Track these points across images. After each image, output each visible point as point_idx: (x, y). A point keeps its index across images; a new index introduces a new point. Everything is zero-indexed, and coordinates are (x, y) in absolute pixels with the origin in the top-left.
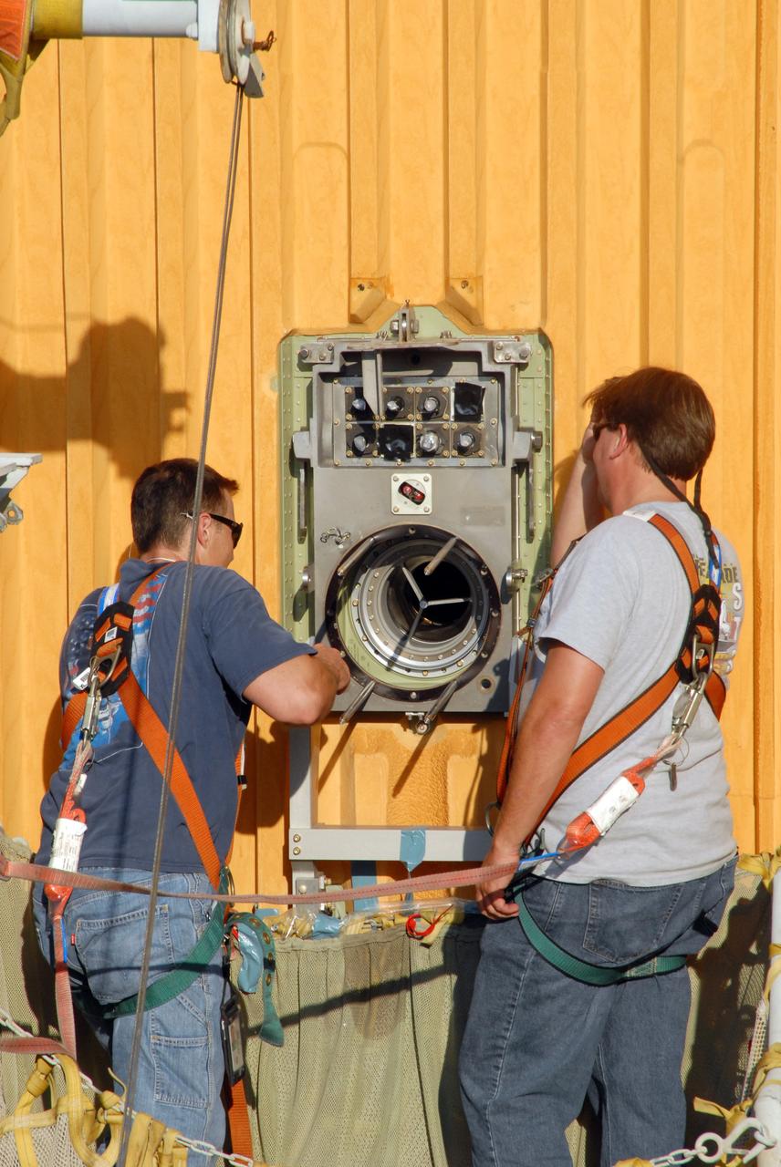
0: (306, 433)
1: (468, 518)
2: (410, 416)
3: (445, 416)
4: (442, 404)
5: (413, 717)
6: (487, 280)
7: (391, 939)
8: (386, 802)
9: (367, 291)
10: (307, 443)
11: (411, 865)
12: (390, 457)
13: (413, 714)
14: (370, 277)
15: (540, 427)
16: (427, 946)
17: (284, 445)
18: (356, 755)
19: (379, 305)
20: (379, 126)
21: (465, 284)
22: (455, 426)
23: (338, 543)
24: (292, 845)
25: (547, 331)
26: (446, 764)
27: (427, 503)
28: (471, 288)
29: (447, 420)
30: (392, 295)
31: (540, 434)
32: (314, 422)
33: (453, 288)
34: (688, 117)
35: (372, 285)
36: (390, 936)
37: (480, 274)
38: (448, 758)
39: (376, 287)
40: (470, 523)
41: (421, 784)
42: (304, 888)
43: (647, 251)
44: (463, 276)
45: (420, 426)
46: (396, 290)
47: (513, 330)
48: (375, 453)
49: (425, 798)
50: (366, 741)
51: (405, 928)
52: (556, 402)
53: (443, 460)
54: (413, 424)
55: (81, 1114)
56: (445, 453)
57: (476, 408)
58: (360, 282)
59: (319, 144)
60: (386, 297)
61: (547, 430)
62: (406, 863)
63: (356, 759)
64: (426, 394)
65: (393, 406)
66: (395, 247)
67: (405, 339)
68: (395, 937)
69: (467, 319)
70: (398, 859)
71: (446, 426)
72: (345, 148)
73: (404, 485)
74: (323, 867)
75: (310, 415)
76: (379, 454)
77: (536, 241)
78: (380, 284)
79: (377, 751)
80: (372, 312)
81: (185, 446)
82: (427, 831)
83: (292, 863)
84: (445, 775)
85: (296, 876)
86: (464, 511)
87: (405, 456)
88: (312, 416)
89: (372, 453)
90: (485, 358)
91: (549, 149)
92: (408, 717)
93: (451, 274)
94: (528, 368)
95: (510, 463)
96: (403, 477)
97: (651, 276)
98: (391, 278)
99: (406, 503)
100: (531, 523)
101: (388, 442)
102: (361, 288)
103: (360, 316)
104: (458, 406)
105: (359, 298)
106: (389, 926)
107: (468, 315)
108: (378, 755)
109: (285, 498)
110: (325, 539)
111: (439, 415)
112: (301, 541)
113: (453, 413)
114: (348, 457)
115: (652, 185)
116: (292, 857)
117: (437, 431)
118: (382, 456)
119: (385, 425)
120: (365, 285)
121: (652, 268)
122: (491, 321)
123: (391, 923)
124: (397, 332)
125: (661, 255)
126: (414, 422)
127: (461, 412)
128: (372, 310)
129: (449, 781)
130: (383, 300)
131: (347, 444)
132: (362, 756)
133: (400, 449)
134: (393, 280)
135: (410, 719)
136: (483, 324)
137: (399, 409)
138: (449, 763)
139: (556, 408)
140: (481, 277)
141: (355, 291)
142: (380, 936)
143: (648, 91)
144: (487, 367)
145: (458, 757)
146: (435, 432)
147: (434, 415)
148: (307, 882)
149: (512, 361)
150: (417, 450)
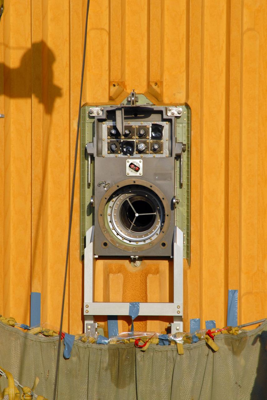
0: (92, 144)
1: (157, 178)
2: (133, 137)
3: (148, 137)
4: (146, 133)
5: (134, 258)
6: (164, 84)
7: (128, 348)
8: (122, 294)
9: (117, 87)
10: (92, 147)
11: (134, 317)
12: (125, 153)
13: (133, 257)
14: (118, 81)
15: (185, 143)
16: (143, 351)
17: (82, 149)
18: (110, 274)
19: (121, 93)
20: (122, 21)
21: (156, 84)
22: (151, 141)
23: (104, 187)
24: (85, 309)
25: (189, 103)
26: (146, 278)
27: (141, 171)
28: (158, 86)
29: (148, 139)
30: (126, 90)
31: (185, 145)
32: (95, 139)
33: (151, 86)
34: (245, 19)
35: (118, 85)
36: (128, 347)
37: (162, 81)
38: (147, 275)
39: (120, 85)
40: (158, 180)
41: (136, 286)
42: (89, 327)
43: (229, 72)
44: (155, 81)
45: (137, 141)
46: (128, 87)
47: (174, 104)
48: (119, 152)
49: (137, 292)
50: (114, 269)
51: (134, 344)
52: (192, 132)
53: (146, 155)
54: (135, 140)
55: (14, 395)
56: (147, 152)
57: (160, 134)
58: (114, 83)
59: (97, 29)
60: (124, 90)
61: (188, 144)
62: (131, 316)
63: (110, 276)
64: (140, 128)
65: (127, 132)
66: (127, 70)
67: (133, 104)
68: (130, 347)
69: (156, 99)
70: (128, 315)
71: (148, 141)
72: (108, 30)
73: (132, 164)
74: (97, 318)
75: (93, 136)
76: (121, 152)
77: (184, 68)
78: (122, 84)
79: (118, 273)
80: (118, 96)
81: (42, 149)
82: (140, 303)
83: (85, 316)
84: (146, 283)
85: (86, 322)
86: (156, 174)
87: (131, 153)
88: (94, 137)
89: (118, 152)
90: (164, 113)
91: (190, 30)
92: (131, 258)
93: (151, 80)
94: (181, 118)
95: (174, 156)
96: (131, 161)
97: (231, 82)
98: (126, 82)
99: (132, 171)
100: (182, 181)
101: (124, 148)
102: (114, 85)
103: (114, 97)
104: (152, 133)
105: (113, 89)
106: (127, 343)
107: (157, 97)
108: (119, 274)
109: (82, 171)
110: (99, 185)
111: (145, 136)
112: (89, 188)
113: (150, 136)
114: (108, 153)
115: (231, 44)
116: (85, 314)
117: (145, 143)
118: (122, 153)
119: (123, 141)
120: (116, 84)
121: (231, 78)
122: (166, 100)
123: (128, 342)
124: (130, 101)
125: (234, 73)
126: (135, 139)
127: (154, 135)
128: (118, 94)
129: (148, 285)
130: (123, 91)
131: (108, 148)
132: (112, 274)
133: (129, 151)
134: (126, 83)
135: (132, 259)
136: (163, 101)
137: (130, 133)
138: (148, 277)
139: (192, 134)
140: (162, 82)
141: (112, 87)
142: (123, 346)
143: (230, 7)
144: (165, 117)
145: (152, 275)
146: (144, 143)
147: (143, 136)
148: (91, 325)
149: (175, 115)
150: (136, 151)
